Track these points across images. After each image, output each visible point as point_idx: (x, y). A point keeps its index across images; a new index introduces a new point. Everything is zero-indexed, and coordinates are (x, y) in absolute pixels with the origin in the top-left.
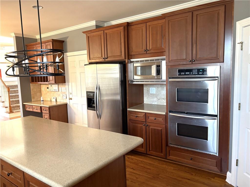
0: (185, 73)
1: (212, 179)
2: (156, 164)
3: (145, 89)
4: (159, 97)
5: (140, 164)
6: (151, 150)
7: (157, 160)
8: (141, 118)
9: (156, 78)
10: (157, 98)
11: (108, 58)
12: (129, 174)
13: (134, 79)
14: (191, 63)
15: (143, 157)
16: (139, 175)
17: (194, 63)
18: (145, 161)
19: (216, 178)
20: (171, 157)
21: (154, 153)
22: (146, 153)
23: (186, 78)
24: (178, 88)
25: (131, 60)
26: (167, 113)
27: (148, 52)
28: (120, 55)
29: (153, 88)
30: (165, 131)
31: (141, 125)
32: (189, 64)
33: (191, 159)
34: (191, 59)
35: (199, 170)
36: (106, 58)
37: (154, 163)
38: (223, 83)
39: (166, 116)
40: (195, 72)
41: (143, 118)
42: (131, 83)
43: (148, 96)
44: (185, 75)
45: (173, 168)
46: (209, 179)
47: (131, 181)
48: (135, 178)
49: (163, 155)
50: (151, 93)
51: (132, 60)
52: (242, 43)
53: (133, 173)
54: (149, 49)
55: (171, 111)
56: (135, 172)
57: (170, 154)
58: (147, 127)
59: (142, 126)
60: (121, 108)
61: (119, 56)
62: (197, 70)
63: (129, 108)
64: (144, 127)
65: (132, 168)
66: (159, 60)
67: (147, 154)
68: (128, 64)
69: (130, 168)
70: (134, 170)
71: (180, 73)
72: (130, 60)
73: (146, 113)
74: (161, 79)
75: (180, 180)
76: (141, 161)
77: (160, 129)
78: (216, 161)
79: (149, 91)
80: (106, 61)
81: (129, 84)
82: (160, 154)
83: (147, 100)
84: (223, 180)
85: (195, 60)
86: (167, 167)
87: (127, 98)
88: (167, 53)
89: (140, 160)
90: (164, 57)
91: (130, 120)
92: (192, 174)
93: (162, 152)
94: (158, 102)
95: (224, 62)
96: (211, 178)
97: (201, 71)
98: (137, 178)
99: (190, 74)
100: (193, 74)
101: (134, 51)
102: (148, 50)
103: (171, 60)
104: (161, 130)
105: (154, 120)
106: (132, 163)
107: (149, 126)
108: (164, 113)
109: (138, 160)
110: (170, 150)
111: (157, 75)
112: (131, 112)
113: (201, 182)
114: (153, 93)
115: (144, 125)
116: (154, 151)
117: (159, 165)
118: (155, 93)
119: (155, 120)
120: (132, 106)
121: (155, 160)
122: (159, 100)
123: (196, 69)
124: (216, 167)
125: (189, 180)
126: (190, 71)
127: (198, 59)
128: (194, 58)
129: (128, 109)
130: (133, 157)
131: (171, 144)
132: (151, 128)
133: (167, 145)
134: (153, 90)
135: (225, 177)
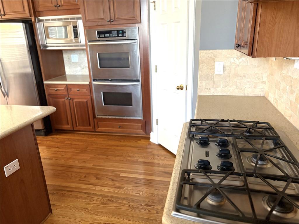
0: (105, 36)
1: (139, 142)
2: (84, 139)
3: (65, 56)
4: (82, 66)
5: (66, 142)
6: (78, 125)
7: (86, 135)
8: (62, 91)
9: (74, 41)
10: (81, 67)
11: (6, 15)
12: (53, 154)
13: (47, 44)
14: (109, 23)
15: (70, 135)
16: (65, 152)
17: (112, 23)
18: (72, 137)
19: (142, 140)
20: (100, 129)
21: (82, 128)
22: (72, 129)
23: (107, 40)
24: (99, 52)
25: (39, 18)
26: (90, 83)
27: (59, 8)
28: (23, 10)
29: (74, 54)
30: (90, 102)
31: (63, 100)
32: (108, 24)
33: (119, 127)
34: (109, 19)
35: (128, 136)
36: (3, 15)
37: (82, 139)
38: (142, 45)
39: (90, 85)
40: (115, 34)
41: (64, 91)
42: (43, 49)
43: (70, 65)
44: (105, 37)
45: (102, 139)
46: (136, 142)
47: (56, 160)
48: (60, 156)
49: (91, 128)
50: (73, 61)
51: (41, 18)
52: (155, 2)
53: (58, 151)
54: (60, 4)
55: (95, 80)
56: (60, 150)
57: (99, 126)
58: (70, 100)
59: (65, 101)
60: (35, 82)
61: (20, 12)
62: (116, 32)
63: (46, 80)
64: (67, 102)
65: (56, 147)
66: (74, 19)
67: (74, 131)
68: (35, 24)
69: (55, 148)
70: (59, 148)
71: (100, 36)
72: (37, 18)
73: (67, 85)
74: (80, 43)
75: (107, 149)
76: (68, 139)
77: (85, 100)
78: (141, 124)
79: (70, 59)
80: (3, 19)
81: (41, 50)
82: (89, 128)
83: (68, 71)
84: (148, 140)
85: (114, 20)
86: (96, 139)
87: (42, 68)
88: (81, 10)
89: (66, 138)
90: (80, 16)
91: (49, 95)
92: (121, 141)
93: (90, 125)
94: (82, 72)
95: (141, 23)
96: (137, 141)
97: (120, 33)
98: (63, 155)
99: (110, 36)
100: (113, 36)
101: (41, 6)
102: (60, 6)
103: (89, 20)
104: (87, 102)
105: (77, 91)
106: (57, 142)
107: (72, 99)
108: (88, 83)
109: (64, 139)
110: (98, 122)
111: (75, 38)
112: (48, 85)
113: (128, 146)
114: (75, 61)
115: (66, 99)
116: (81, 126)
117: (88, 139)
118: (77, 61)
119: (79, 92)
120: (49, 78)
121: (84, 135)
122: (83, 69)
123: (115, 30)
124: (142, 129)
125: (117, 146)
126: (110, 32)
127: (117, 19)
128: (113, 18)
129: (45, 82)
130: (58, 136)
131: (99, 115)
132: (75, 102)
133: (94, 117)
134: (75, 57)
135: (149, 138)
